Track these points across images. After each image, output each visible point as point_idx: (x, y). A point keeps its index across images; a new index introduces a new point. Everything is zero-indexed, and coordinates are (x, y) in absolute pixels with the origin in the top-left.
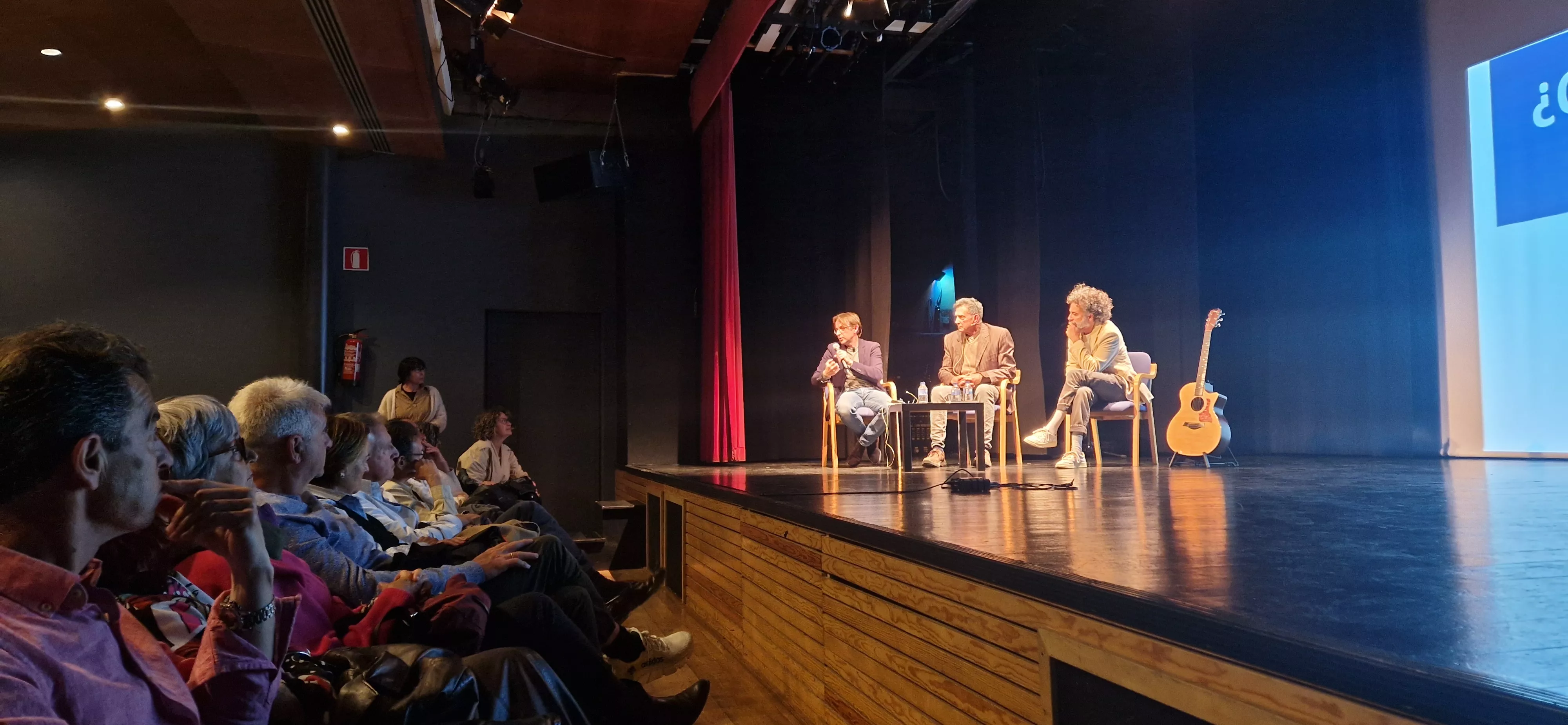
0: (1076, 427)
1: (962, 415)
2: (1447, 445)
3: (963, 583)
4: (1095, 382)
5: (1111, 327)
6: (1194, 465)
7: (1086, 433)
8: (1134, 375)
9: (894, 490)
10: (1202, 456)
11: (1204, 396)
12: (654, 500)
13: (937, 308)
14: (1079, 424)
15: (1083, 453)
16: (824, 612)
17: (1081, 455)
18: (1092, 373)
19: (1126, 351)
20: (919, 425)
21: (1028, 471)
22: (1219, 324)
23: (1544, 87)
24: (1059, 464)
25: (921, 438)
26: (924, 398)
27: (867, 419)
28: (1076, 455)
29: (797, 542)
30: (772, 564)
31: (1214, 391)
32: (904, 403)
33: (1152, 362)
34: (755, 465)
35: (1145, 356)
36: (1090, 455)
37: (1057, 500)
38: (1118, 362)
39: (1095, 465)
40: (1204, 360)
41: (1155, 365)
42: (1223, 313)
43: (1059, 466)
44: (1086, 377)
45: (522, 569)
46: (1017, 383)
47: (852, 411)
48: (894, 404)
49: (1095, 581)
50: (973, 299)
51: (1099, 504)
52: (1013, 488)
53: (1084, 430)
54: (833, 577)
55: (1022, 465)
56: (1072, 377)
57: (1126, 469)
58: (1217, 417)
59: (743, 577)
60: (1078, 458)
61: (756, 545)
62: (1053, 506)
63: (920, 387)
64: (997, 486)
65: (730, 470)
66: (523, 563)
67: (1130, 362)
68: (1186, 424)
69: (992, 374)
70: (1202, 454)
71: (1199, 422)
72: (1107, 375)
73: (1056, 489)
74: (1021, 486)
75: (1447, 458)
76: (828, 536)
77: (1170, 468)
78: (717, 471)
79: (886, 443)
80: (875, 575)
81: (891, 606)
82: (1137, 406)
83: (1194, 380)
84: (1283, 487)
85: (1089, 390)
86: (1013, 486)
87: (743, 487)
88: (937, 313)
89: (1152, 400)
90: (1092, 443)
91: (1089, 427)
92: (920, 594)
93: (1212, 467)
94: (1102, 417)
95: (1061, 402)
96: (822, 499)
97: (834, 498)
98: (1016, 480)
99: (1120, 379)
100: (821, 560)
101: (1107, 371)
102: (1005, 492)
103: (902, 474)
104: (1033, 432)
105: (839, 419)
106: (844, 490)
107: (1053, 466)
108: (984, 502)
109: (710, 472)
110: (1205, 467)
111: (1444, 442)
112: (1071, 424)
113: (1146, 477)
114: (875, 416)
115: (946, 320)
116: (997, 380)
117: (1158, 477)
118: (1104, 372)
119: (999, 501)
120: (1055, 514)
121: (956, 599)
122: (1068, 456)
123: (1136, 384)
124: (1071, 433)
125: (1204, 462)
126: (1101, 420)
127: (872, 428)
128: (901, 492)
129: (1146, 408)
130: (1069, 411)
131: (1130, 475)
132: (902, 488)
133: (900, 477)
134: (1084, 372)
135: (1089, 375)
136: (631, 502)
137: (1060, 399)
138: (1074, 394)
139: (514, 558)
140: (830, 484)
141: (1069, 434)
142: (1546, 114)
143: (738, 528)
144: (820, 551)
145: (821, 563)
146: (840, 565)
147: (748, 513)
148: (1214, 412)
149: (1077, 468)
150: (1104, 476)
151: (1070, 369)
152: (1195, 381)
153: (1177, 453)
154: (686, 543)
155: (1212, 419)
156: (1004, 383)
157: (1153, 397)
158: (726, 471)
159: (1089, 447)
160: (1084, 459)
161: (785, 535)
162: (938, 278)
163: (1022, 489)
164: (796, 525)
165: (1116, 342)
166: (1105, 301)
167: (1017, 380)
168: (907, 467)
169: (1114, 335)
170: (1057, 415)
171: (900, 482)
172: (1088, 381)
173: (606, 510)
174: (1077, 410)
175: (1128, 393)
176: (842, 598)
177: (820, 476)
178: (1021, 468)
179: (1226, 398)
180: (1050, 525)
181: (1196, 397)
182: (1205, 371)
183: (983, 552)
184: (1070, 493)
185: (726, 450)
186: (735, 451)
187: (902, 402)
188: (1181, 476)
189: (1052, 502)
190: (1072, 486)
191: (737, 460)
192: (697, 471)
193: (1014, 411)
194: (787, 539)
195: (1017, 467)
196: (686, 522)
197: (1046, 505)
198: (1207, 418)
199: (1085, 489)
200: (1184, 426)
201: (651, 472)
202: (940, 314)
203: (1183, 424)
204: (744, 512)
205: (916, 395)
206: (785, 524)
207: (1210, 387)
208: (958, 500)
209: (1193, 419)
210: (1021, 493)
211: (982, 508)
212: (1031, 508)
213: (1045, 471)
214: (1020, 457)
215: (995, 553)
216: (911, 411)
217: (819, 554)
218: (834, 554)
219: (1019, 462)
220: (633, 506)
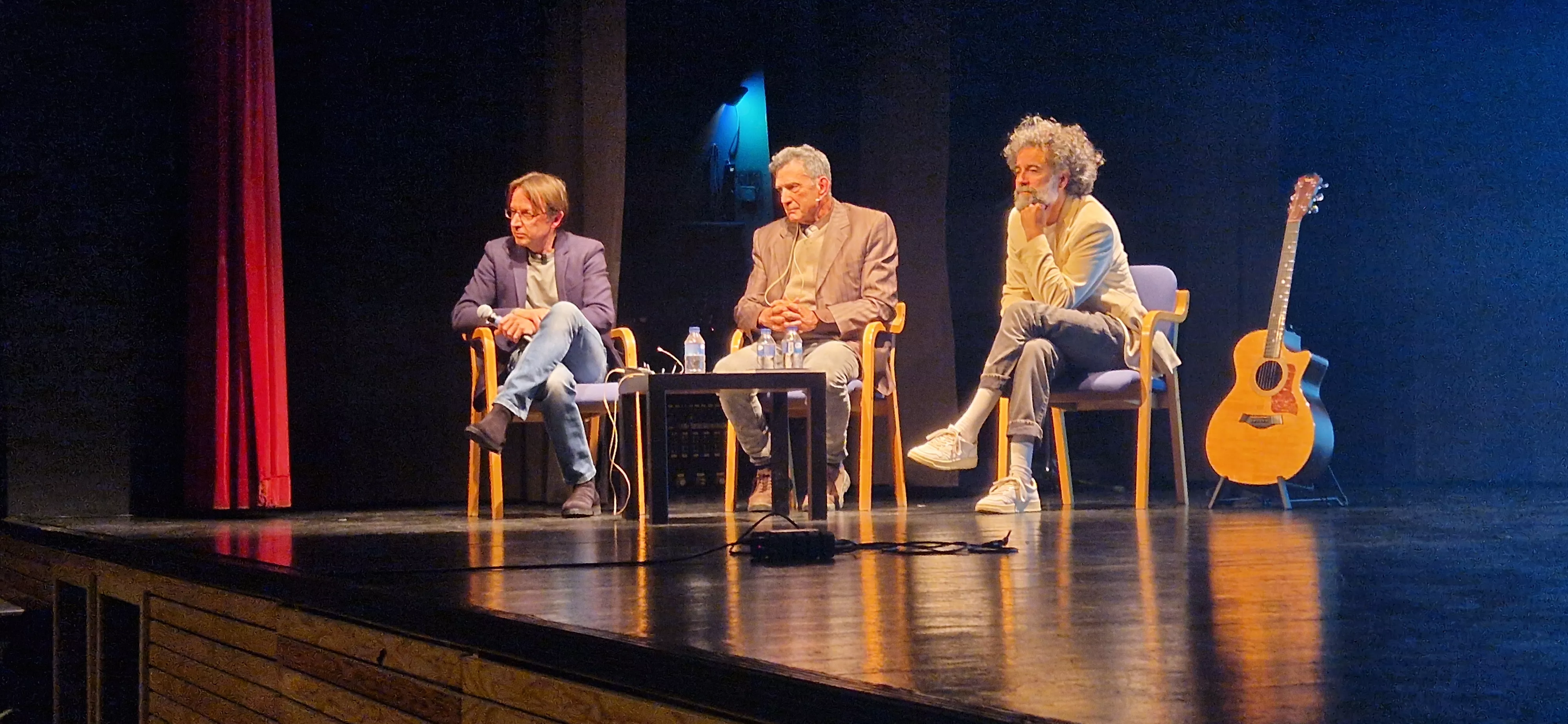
0: (1021, 424)
1: (780, 400)
4: (1061, 329)
6: (1260, 504)
7: (1040, 437)
9: (629, 559)
10: (1277, 486)
11: (1283, 358)
12: (70, 595)
13: (727, 168)
14: (1026, 418)
15: (1033, 480)
17: (1029, 486)
19: (1127, 264)
20: (685, 426)
21: (919, 520)
22: (1316, 207)
24: (983, 503)
25: (690, 454)
26: (697, 364)
28: (1019, 485)
29: (408, 675)
31: (1303, 350)
32: (653, 373)
33: (1180, 286)
34: (312, 516)
35: (1163, 275)
36: (1048, 488)
37: (973, 574)
38: (1109, 286)
39: (1059, 506)
40: (1284, 282)
41: (1187, 292)
42: (1324, 183)
43: (985, 508)
44: (1043, 319)
46: (899, 331)
50: (806, 146)
52: (883, 552)
53: (1036, 430)
55: (906, 508)
56: (1014, 319)
57: (1121, 514)
58: (1308, 404)
60: (1023, 491)
61: (314, 685)
62: (969, 584)
64: (852, 548)
65: (253, 526)
67: (1134, 288)
68: (1245, 418)
70: (1276, 481)
71: (1272, 413)
72: (1087, 313)
73: (971, 551)
74: (901, 548)
76: (476, 656)
77: (1211, 511)
78: (223, 529)
79: (613, 461)
82: (1147, 379)
83: (1262, 322)
84: (1430, 543)
86: (886, 547)
87: (284, 560)
88: (730, 178)
89: (1178, 367)
90: (1055, 462)
91: (1047, 426)
93: (1296, 506)
94: (1074, 405)
95: (990, 371)
96: (466, 580)
97: (496, 577)
98: (894, 537)
99: (1112, 322)
100: (460, 707)
101: (1090, 305)
102: (869, 561)
103: (646, 528)
104: (928, 437)
106: (517, 560)
107: (971, 511)
108: (821, 580)
109: (208, 531)
110: (1280, 508)
112: (1009, 419)
113: (1162, 528)
115: (748, 192)
116: (854, 327)
117: (1187, 527)
118: (1082, 308)
119: (856, 576)
120: (965, 599)
123: (1146, 333)
124: (1010, 437)
125: (1279, 498)
126: (1071, 410)
128: (644, 564)
129: (1166, 385)
130: (1007, 389)
131: (1129, 526)
132: (647, 556)
133: (642, 534)
134: (1041, 307)
135: (1050, 315)
136: (16, 602)
137: (988, 364)
138: (1016, 354)
140: (485, 553)
141: (1006, 439)
143: (271, 649)
144: (460, 691)
145: (459, 715)
146: (502, 718)
147: (295, 616)
148: (1301, 391)
149: (1021, 512)
150: (1077, 527)
152: (1266, 329)
153: (1227, 478)
154: (148, 690)
155: (1297, 406)
156: (869, 334)
157: (1180, 363)
158: (244, 528)
159: (1048, 469)
161: (380, 659)
162: (732, 99)
163: (902, 553)
164: (407, 636)
165: (1106, 245)
167: (898, 324)
168: (658, 514)
169: (1105, 228)
170: (981, 398)
171: (642, 544)
172: (1047, 329)
174: (1024, 388)
175: (1129, 352)
177: (464, 536)
178: (905, 513)
179: (1326, 362)
180: (952, 619)
181: (1267, 360)
182: (1286, 306)
183: (811, 672)
184: (1004, 560)
185: (244, 480)
186: (267, 483)
187: (649, 370)
188: (1233, 526)
189: (965, 576)
190: (1007, 546)
191: (271, 505)
192: (174, 530)
193: (892, 394)
194: (386, 668)
195: (896, 511)
196: (148, 643)
197: (946, 583)
198: (1289, 405)
199: (1037, 552)
200: (1240, 421)
201: (65, 531)
202: (736, 180)
203: (1239, 418)
204: (284, 612)
205: (681, 355)
206: (378, 633)
207: (1296, 340)
208: (766, 577)
209: (1261, 407)
210: (900, 561)
211: (818, 591)
212: (921, 589)
213: (954, 518)
214: (902, 495)
215: (835, 674)
216: (667, 392)
217: (458, 695)
218: (492, 696)
219: (899, 503)
220: (22, 610)
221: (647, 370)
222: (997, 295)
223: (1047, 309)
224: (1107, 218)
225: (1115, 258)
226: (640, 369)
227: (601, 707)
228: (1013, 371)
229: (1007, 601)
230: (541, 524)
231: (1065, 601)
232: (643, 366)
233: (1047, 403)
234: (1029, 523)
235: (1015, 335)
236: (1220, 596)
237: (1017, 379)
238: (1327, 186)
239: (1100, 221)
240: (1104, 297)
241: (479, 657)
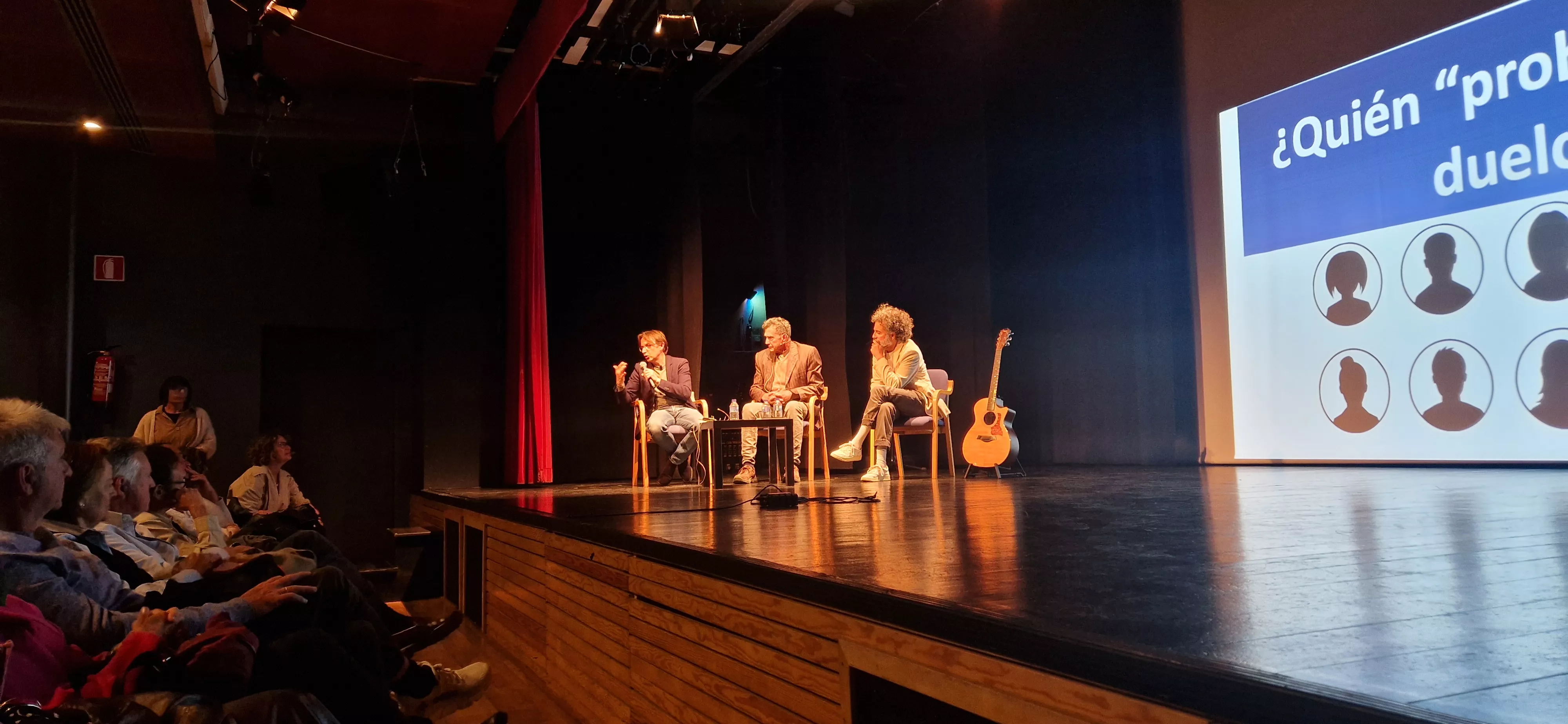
0: (881, 441)
1: (773, 431)
2: (1204, 453)
3: (767, 598)
4: (897, 398)
5: (911, 346)
6: (986, 476)
7: (890, 446)
8: (932, 391)
9: (705, 508)
10: (994, 467)
11: (996, 411)
12: (452, 526)
13: (748, 327)
14: (882, 438)
15: (887, 466)
16: (630, 634)
18: (894, 389)
19: (926, 369)
21: (835, 485)
22: (1009, 343)
23: (1282, 133)
26: (735, 416)
28: (880, 469)
29: (604, 565)
30: (577, 588)
31: (1004, 406)
32: (716, 420)
33: (949, 379)
34: (562, 486)
35: (942, 373)
36: (893, 468)
37: (861, 513)
38: (918, 379)
39: (898, 478)
40: (995, 376)
41: (952, 381)
42: (1012, 332)
43: (864, 479)
44: (889, 393)
45: (300, 603)
46: (825, 399)
47: (663, 428)
48: (705, 422)
49: (892, 591)
51: (901, 516)
52: (820, 502)
53: (887, 443)
54: (641, 598)
55: (829, 480)
56: (876, 394)
57: (926, 481)
58: (1007, 431)
59: (547, 602)
61: (560, 568)
62: (859, 518)
63: (732, 404)
64: (805, 500)
65: (535, 492)
66: (300, 597)
67: (929, 379)
68: (979, 438)
69: (801, 391)
70: (994, 466)
71: (992, 435)
72: (908, 390)
73: (860, 502)
74: (828, 500)
75: (1205, 465)
76: (635, 556)
77: (965, 480)
78: (522, 494)
79: (697, 460)
80: (681, 594)
81: (698, 624)
82: (935, 419)
83: (986, 395)
84: (1065, 495)
85: (891, 405)
86: (821, 500)
87: (549, 510)
88: (749, 331)
89: (950, 415)
91: (892, 441)
92: (728, 611)
93: (1003, 477)
94: (904, 432)
95: (865, 417)
96: (632, 518)
97: (645, 517)
98: (824, 495)
99: (920, 395)
100: (628, 581)
102: (813, 507)
103: (713, 491)
104: (840, 447)
105: (650, 436)
106: (654, 509)
107: (859, 480)
108: (792, 517)
109: (514, 495)
110: (996, 477)
111: (1201, 450)
113: (944, 488)
114: (687, 434)
117: (955, 488)
118: (905, 388)
119: (808, 515)
120: (860, 526)
121: (762, 615)
122: (873, 470)
123: (935, 400)
124: (876, 447)
125: (996, 473)
126: (903, 434)
127: (684, 446)
128: (712, 510)
129: (944, 423)
130: (873, 425)
131: (929, 487)
132: (713, 506)
133: (711, 494)
134: (887, 388)
136: (429, 530)
137: (865, 414)
139: (288, 592)
140: (640, 504)
141: (874, 447)
142: (1283, 157)
143: (542, 552)
144: (627, 572)
145: (627, 584)
146: (647, 586)
147: (553, 536)
148: (1004, 426)
150: (906, 488)
151: (875, 385)
152: (988, 397)
153: (972, 464)
154: (487, 569)
155: (1002, 432)
157: (950, 412)
158: (532, 493)
159: (892, 460)
160: (888, 473)
161: (592, 557)
162: (750, 297)
163: (828, 503)
164: (603, 547)
165: (915, 361)
166: (906, 319)
167: (824, 396)
168: (718, 484)
169: (915, 353)
170: (862, 430)
171: (711, 499)
172: (891, 397)
173: (398, 537)
174: (881, 424)
175: (927, 408)
176: (649, 619)
177: (630, 496)
178: (829, 482)
179: (1015, 412)
180: (852, 537)
181: (989, 411)
182: (996, 387)
183: (787, 567)
184: (874, 505)
185: (531, 472)
186: (542, 472)
187: (714, 419)
188: (975, 487)
189: (857, 515)
190: (876, 499)
191: (543, 482)
192: (499, 494)
193: (822, 427)
194: (593, 561)
195: (824, 481)
196: (486, 547)
197: (849, 518)
198: (998, 431)
199: (889, 501)
200: (978, 439)
201: (450, 496)
202: (752, 332)
203: (977, 437)
204: (549, 534)
205: (728, 412)
206: (591, 545)
207: (1000, 402)
208: (767, 516)
209: (986, 433)
210: (827, 507)
211: (790, 524)
212: (837, 521)
213: (851, 484)
214: (827, 471)
215: (800, 567)
216: (722, 429)
217: (626, 575)
218: (641, 574)
219: (826, 477)
220: (430, 532)
221: (713, 419)
222: (868, 384)
223: (890, 388)
224: (916, 348)
225: (920, 366)
226: (710, 418)
228: (877, 416)
229: (876, 527)
230: (665, 489)
232: (711, 417)
233: (892, 431)
234: (885, 486)
235: (876, 400)
237: (878, 421)
238: (1013, 334)
239: (913, 350)
240: (916, 383)
241: (637, 557)
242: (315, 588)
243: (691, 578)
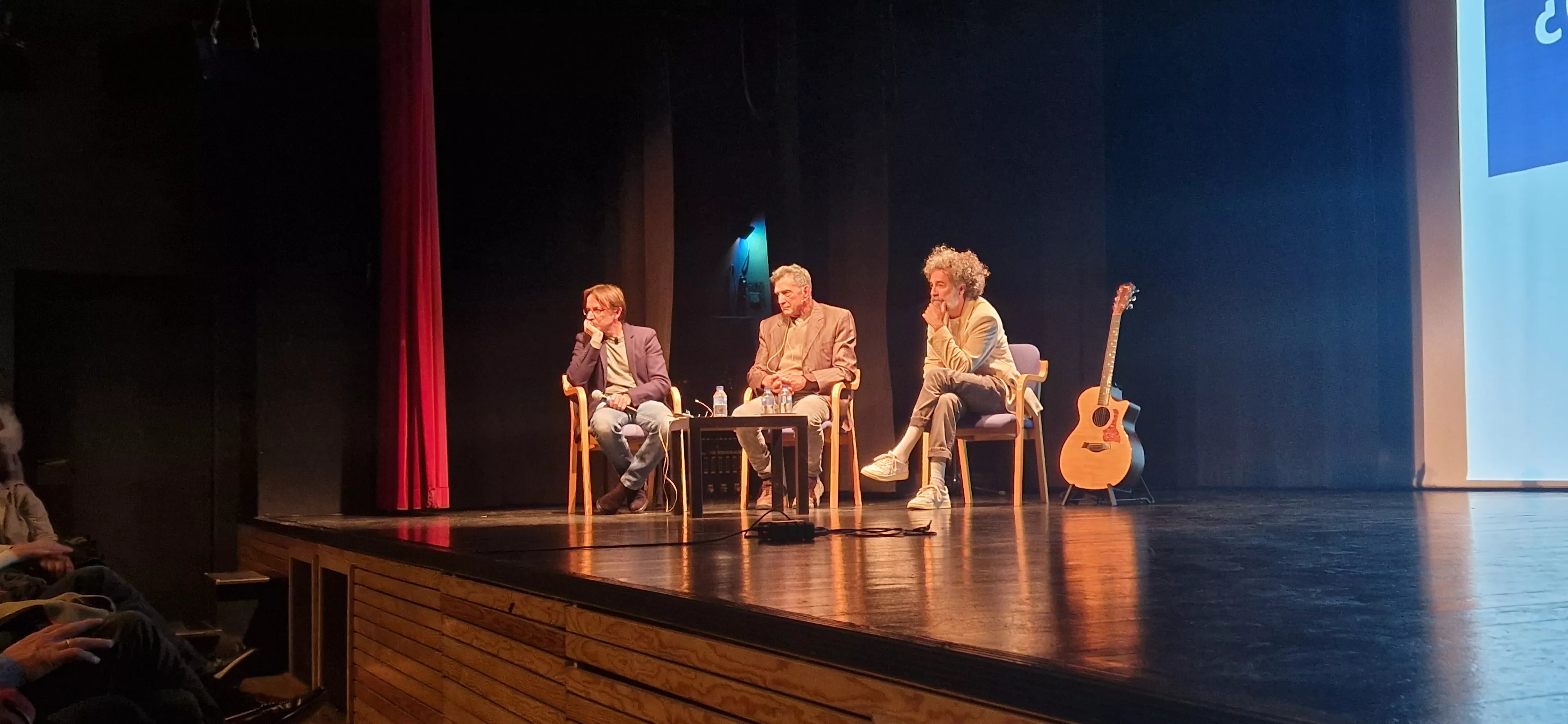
0: (937, 450)
1: (777, 434)
2: (1422, 472)
3: (770, 660)
4: (964, 387)
5: (985, 309)
6: (1095, 502)
7: (950, 458)
8: (1016, 376)
9: (677, 541)
10: (1106, 490)
11: (1110, 404)
12: (302, 569)
13: (741, 280)
14: (941, 445)
15: (946, 487)
16: (568, 719)
17: (943, 491)
18: (959, 375)
19: (1007, 343)
20: (714, 453)
21: (870, 514)
22: (1132, 305)
24: (912, 503)
25: (717, 471)
27: (635, 441)
28: (936, 490)
29: (529, 620)
30: (489, 653)
31: (1123, 399)
32: (692, 417)
33: (1042, 358)
34: (463, 514)
35: (1031, 350)
36: (956, 492)
37: (907, 549)
38: (994, 358)
39: (963, 505)
40: (1110, 355)
41: (1046, 361)
42: (1137, 289)
43: (913, 506)
44: (951, 379)
45: (87, 663)
46: (856, 388)
47: (616, 428)
48: (678, 419)
52: (847, 535)
53: (947, 454)
54: (583, 666)
55: (861, 507)
56: (932, 380)
58: (1127, 436)
59: (444, 677)
60: (939, 495)
61: (464, 626)
62: (903, 556)
63: (716, 393)
64: (826, 532)
65: (424, 521)
66: (88, 655)
67: (1012, 359)
68: (1086, 445)
69: (822, 377)
70: (1106, 487)
71: (1104, 442)
72: (981, 376)
73: (906, 534)
74: (859, 533)
75: (1421, 489)
76: (575, 606)
77: (1064, 508)
78: (404, 523)
79: (665, 476)
80: (643, 658)
81: (667, 701)
82: (1020, 419)
83: (1097, 382)
84: (1210, 528)
85: (954, 397)
86: (848, 532)
87: (444, 542)
88: (744, 288)
89: (1041, 412)
90: (959, 475)
91: (955, 451)
92: (710, 680)
93: (1119, 504)
95: (916, 415)
96: (568, 556)
97: (587, 553)
98: (854, 526)
99: (997, 382)
100: (564, 642)
101: (983, 370)
102: (837, 542)
103: (688, 521)
104: (875, 459)
105: (594, 440)
106: (601, 542)
108: (806, 554)
109: (394, 524)
110: (1110, 505)
111: (1417, 468)
112: (929, 447)
113: (1032, 519)
115: (755, 297)
117: (1047, 518)
118: (976, 372)
119: (828, 552)
120: (902, 566)
121: (761, 684)
122: (925, 492)
123: (1019, 389)
124: (930, 459)
125: (1109, 498)
126: (971, 440)
128: (687, 544)
129: (1033, 424)
130: (928, 427)
131: (1009, 517)
132: (688, 539)
133: (685, 524)
134: (950, 372)
135: (956, 377)
136: (266, 575)
137: (915, 410)
138: (935, 403)
139: (73, 647)
140: (580, 537)
141: (927, 460)
143: (436, 603)
144: (564, 629)
145: (564, 646)
146: (592, 647)
147: (453, 580)
148: (1122, 427)
149: (938, 509)
150: (975, 518)
151: (930, 368)
152: (1098, 385)
153: (1074, 485)
154: (353, 631)
155: (1120, 437)
156: (836, 390)
157: (1042, 408)
158: (418, 522)
159: (955, 480)
160: (947, 497)
161: (511, 609)
162: (744, 235)
163: (859, 536)
164: (527, 593)
165: (993, 331)
167: (855, 384)
168: (696, 511)
169: (992, 319)
170: (911, 432)
171: (685, 531)
172: (954, 386)
173: (222, 586)
174: (939, 425)
175: (1009, 402)
176: (595, 695)
177: (566, 527)
178: (861, 510)
179: (1139, 408)
180: (894, 579)
181: (1100, 406)
182: (1112, 371)
184: (927, 540)
185: (418, 490)
186: (433, 492)
187: (689, 415)
188: (1078, 517)
189: (900, 551)
190: (929, 531)
191: (436, 507)
192: (371, 524)
193: (851, 431)
194: (515, 615)
195: (854, 509)
196: (355, 598)
197: (889, 555)
198: (1114, 436)
199: (948, 535)
200: (1083, 447)
201: (297, 525)
202: (747, 289)
203: (1082, 445)
204: (446, 578)
205: (711, 404)
206: (509, 592)
207: (1119, 393)
208: (769, 552)
209: (1096, 438)
210: (857, 541)
211: (804, 562)
212: (871, 559)
213: (893, 513)
214: (858, 498)
215: (817, 615)
216: (702, 430)
217: (562, 633)
218: (585, 631)
219: (856, 503)
220: (267, 579)
221: (688, 414)
223: (954, 373)
224: (993, 313)
225: (999, 339)
226: (684, 414)
227: (660, 641)
228: (933, 413)
229: (928, 566)
231: (967, 567)
232: (685, 412)
233: (954, 436)
234: (943, 516)
235: (932, 390)
236: (1070, 563)
237: (934, 420)
238: (1138, 291)
239: (988, 315)
240: (992, 365)
241: (577, 607)
242: (110, 642)
243: (657, 633)
